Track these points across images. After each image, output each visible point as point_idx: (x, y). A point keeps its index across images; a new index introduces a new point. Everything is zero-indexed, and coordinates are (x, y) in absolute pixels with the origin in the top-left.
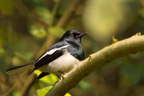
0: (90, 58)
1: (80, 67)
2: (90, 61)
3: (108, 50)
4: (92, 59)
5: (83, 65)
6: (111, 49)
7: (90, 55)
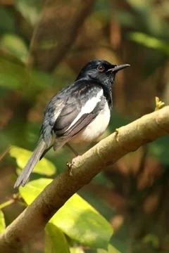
0: (117, 134)
1: (98, 149)
2: (117, 140)
3: (148, 121)
4: (120, 136)
5: (105, 145)
6: (155, 120)
7: (117, 129)
